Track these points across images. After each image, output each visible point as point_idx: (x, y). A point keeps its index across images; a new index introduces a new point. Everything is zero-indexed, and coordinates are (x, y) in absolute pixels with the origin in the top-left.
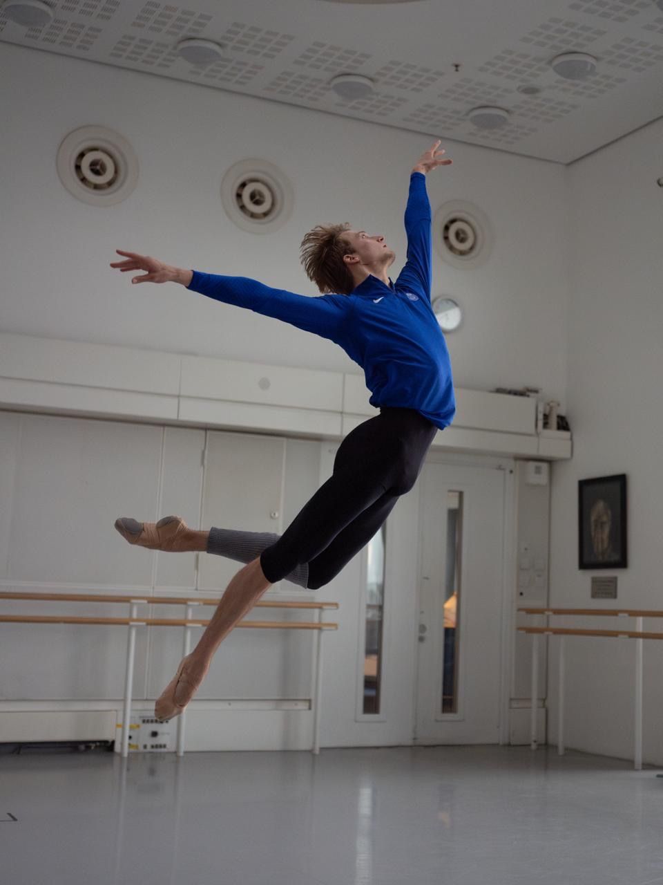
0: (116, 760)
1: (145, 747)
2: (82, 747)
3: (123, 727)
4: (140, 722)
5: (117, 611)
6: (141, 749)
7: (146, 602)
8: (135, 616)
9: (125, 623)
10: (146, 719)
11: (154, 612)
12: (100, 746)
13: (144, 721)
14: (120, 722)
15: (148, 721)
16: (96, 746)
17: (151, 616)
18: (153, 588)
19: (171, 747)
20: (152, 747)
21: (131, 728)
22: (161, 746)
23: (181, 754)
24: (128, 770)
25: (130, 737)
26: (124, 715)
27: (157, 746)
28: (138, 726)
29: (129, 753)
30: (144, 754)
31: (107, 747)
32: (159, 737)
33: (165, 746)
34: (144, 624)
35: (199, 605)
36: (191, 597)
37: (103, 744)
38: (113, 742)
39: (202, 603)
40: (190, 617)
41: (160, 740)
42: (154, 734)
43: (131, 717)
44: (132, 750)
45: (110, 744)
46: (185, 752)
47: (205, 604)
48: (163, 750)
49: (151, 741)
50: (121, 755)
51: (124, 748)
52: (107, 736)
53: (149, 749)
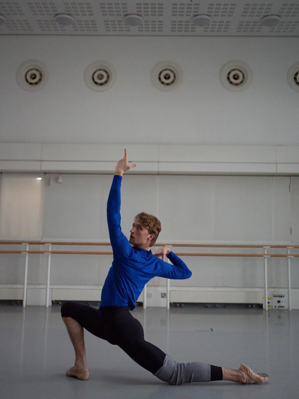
0: (264, 311)
1: (275, 307)
2: (250, 306)
3: (265, 298)
4: (273, 297)
5: (258, 251)
6: (274, 308)
7: (269, 247)
8: (266, 253)
9: (261, 256)
10: (275, 295)
11: (274, 251)
12: (257, 306)
13: (274, 296)
14: (264, 297)
15: (276, 296)
16: (255, 306)
17: (273, 253)
18: (274, 242)
19: (286, 307)
20: (278, 307)
21: (268, 299)
22: (282, 307)
23: (290, 310)
24: (269, 316)
25: (269, 303)
26: (265, 293)
27: (280, 307)
28: (272, 298)
29: (268, 309)
30: (275, 310)
31: (260, 306)
32: (281, 303)
33: (284, 307)
34: (270, 256)
35: (292, 248)
36: (288, 245)
37: (258, 305)
38: (262, 304)
39: (293, 248)
40: (289, 253)
41: (281, 304)
42: (279, 302)
43: (268, 295)
44: (270, 308)
45: (261, 305)
46: (292, 310)
47: (295, 248)
48: (283, 308)
49: (278, 305)
50: (265, 310)
51: (266, 307)
52: (260, 301)
53: (277, 308)
